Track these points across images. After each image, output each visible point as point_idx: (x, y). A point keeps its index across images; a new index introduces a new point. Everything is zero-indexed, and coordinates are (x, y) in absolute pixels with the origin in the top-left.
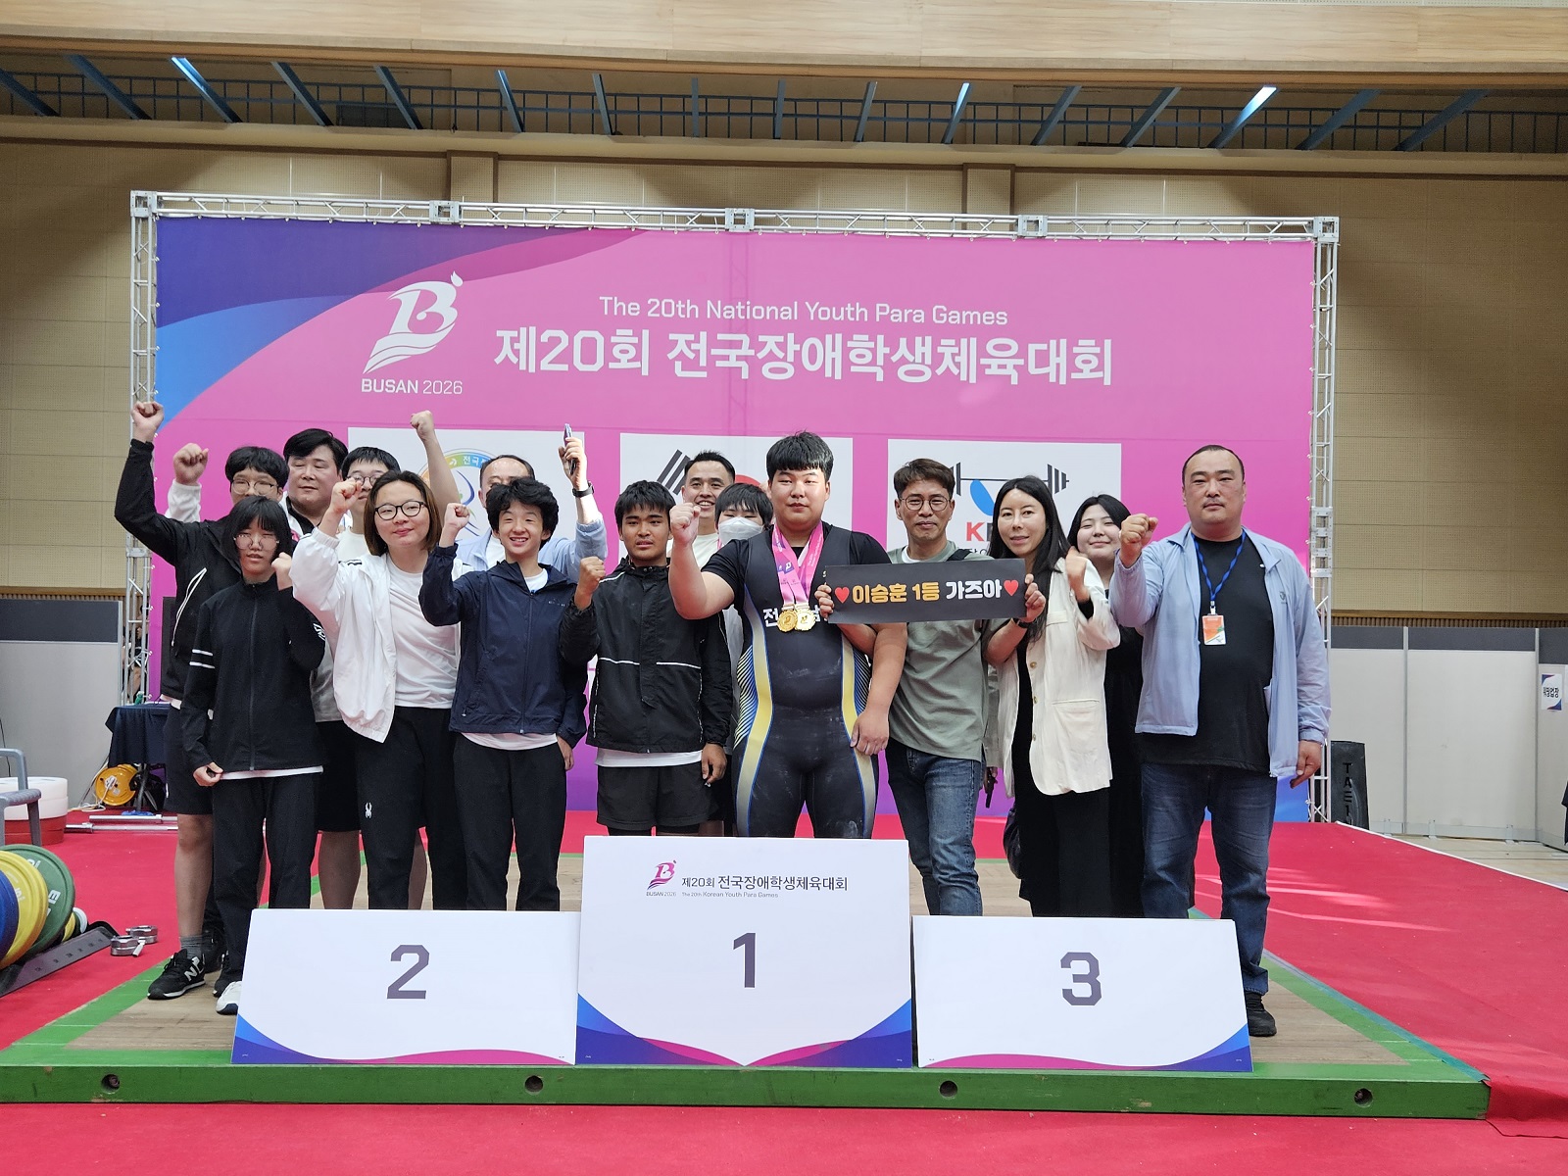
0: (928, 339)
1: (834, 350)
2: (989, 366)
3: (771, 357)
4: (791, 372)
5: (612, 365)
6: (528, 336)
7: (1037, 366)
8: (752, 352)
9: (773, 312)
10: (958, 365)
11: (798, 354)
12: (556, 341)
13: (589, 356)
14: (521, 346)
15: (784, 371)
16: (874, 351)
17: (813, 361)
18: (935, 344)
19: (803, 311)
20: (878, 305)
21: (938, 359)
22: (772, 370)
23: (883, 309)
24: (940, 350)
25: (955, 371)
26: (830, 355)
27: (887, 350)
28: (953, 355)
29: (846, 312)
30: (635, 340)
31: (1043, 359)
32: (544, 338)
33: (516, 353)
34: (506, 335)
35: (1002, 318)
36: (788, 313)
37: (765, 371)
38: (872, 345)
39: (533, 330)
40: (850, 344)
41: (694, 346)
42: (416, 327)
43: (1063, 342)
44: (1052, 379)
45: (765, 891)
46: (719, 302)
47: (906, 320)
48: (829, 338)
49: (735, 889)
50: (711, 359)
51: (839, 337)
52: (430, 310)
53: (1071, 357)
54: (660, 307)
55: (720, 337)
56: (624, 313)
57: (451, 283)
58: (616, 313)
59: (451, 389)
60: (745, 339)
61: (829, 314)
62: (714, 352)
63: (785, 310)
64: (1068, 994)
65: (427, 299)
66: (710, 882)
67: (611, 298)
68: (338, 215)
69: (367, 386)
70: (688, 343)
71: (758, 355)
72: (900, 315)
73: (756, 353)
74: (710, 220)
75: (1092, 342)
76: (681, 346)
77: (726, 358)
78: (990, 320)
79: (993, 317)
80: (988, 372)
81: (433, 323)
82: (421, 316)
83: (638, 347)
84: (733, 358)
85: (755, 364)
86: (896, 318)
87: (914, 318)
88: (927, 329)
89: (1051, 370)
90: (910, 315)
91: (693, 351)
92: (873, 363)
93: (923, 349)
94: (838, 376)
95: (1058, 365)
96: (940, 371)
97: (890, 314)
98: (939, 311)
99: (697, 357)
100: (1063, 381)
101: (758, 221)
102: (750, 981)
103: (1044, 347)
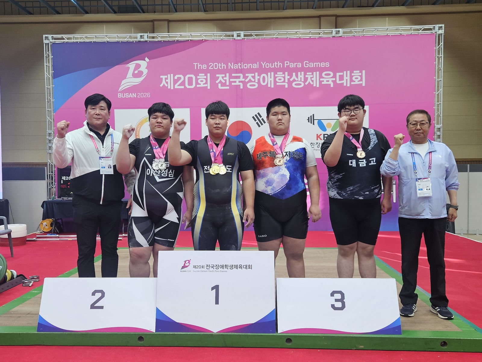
0: (303, 73)
1: (271, 78)
2: (323, 81)
3: (250, 81)
4: (257, 86)
5: (198, 86)
6: (170, 77)
7: (340, 80)
8: (244, 80)
9: (250, 66)
10: (313, 81)
11: (259, 80)
12: (179, 78)
13: (190, 83)
14: (168, 81)
15: (254, 85)
16: (284, 77)
17: (264, 81)
18: (305, 74)
19: (260, 65)
20: (285, 62)
21: (306, 79)
22: (250, 85)
23: (287, 63)
24: (307, 76)
25: (312, 83)
26: (269, 79)
27: (289, 77)
28: (311, 78)
29: (275, 65)
30: (205, 77)
31: (341, 78)
32: (176, 78)
33: (167, 83)
34: (164, 77)
35: (327, 65)
36: (256, 66)
37: (248, 86)
38: (283, 75)
39: (172, 75)
40: (276, 75)
41: (225, 78)
42: (135, 76)
43: (349, 72)
44: (345, 85)
45: (223, 270)
46: (233, 63)
47: (295, 67)
48: (269, 74)
49: (211, 269)
50: (230, 82)
51: (272, 73)
52: (139, 70)
53: (351, 77)
54: (213, 66)
55: (233, 75)
56: (201, 68)
57: (145, 60)
58: (199, 68)
59: (146, 96)
60: (241, 75)
61: (270, 65)
62: (231, 80)
63: (254, 65)
64: (333, 306)
65: (138, 66)
66: (203, 267)
67: (197, 64)
68: (108, 40)
69: (120, 96)
70: (223, 77)
71: (246, 80)
72: (293, 65)
73: (245, 80)
74: (229, 36)
75: (358, 71)
76: (220, 79)
77: (235, 82)
78: (324, 65)
79: (324, 64)
80: (323, 83)
81: (140, 74)
82: (136, 72)
83: (206, 79)
84: (237, 82)
85: (245, 83)
86: (291, 66)
87: (298, 66)
88: (303, 69)
89: (344, 82)
90: (296, 65)
91: (224, 80)
92: (284, 82)
93: (301, 76)
94: (272, 86)
95: (347, 80)
96: (306, 83)
97: (289, 65)
98: (306, 63)
99: (226, 82)
100: (348, 85)
101: (245, 36)
102: (217, 302)
103: (342, 74)
